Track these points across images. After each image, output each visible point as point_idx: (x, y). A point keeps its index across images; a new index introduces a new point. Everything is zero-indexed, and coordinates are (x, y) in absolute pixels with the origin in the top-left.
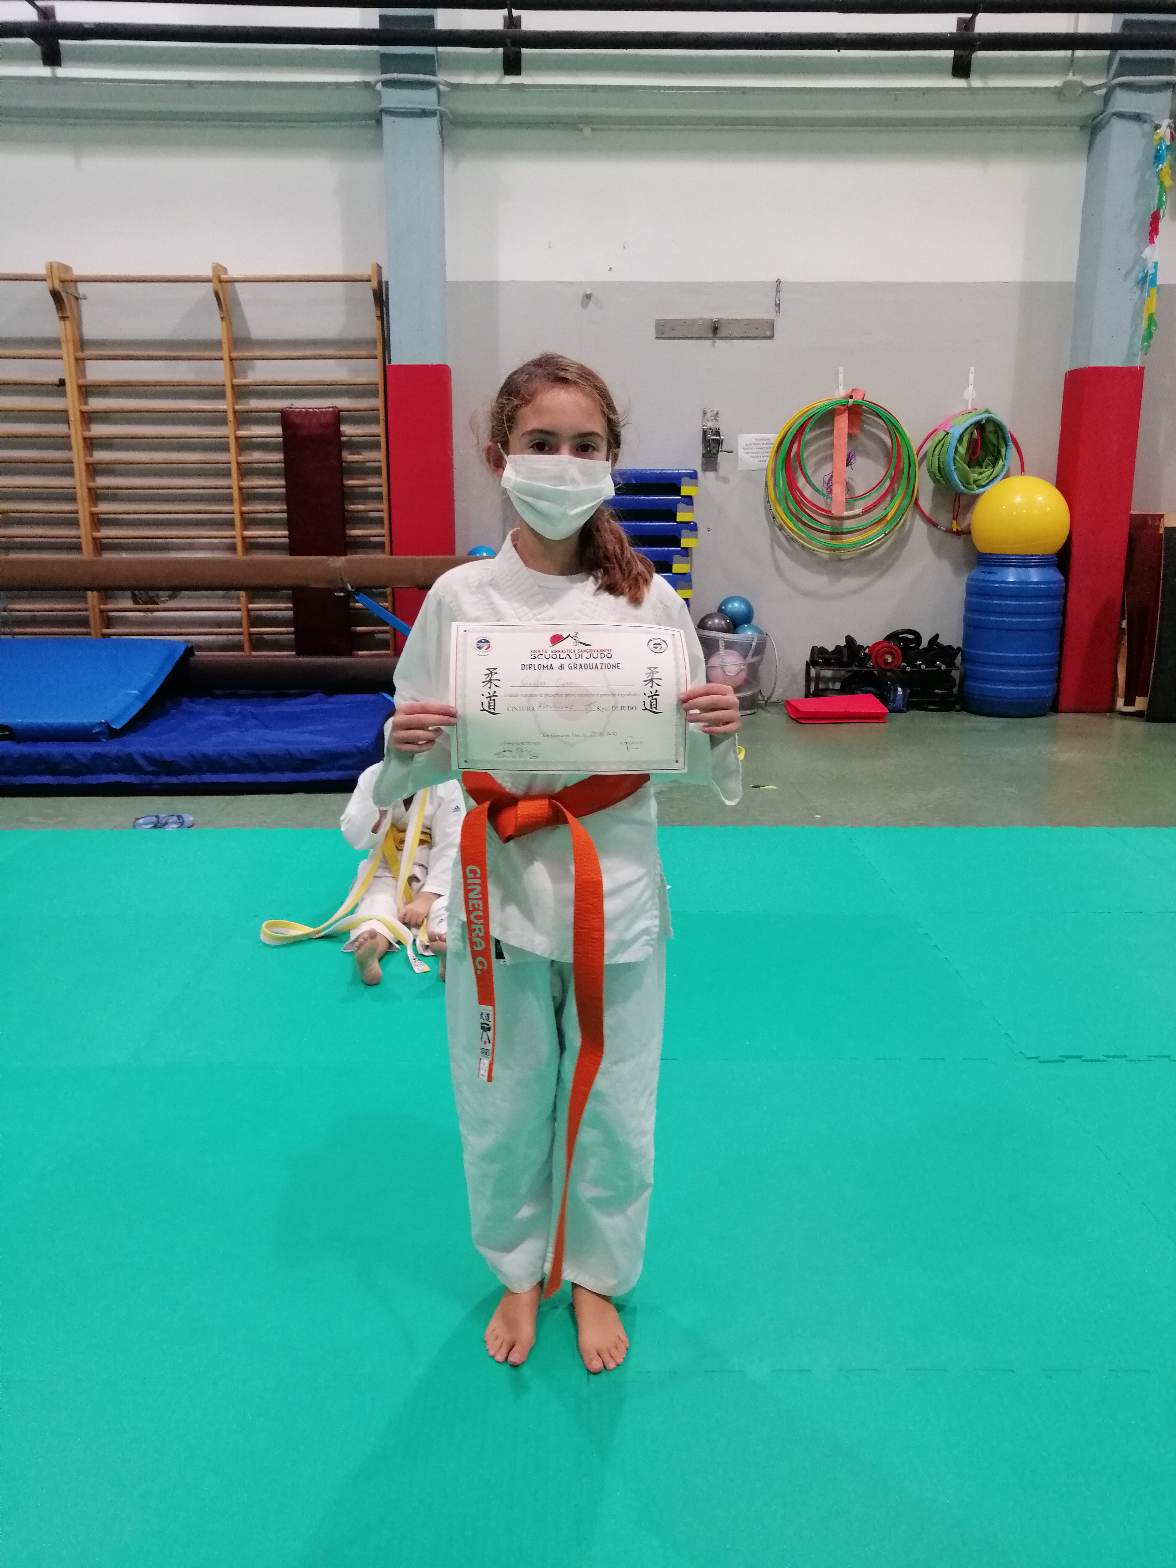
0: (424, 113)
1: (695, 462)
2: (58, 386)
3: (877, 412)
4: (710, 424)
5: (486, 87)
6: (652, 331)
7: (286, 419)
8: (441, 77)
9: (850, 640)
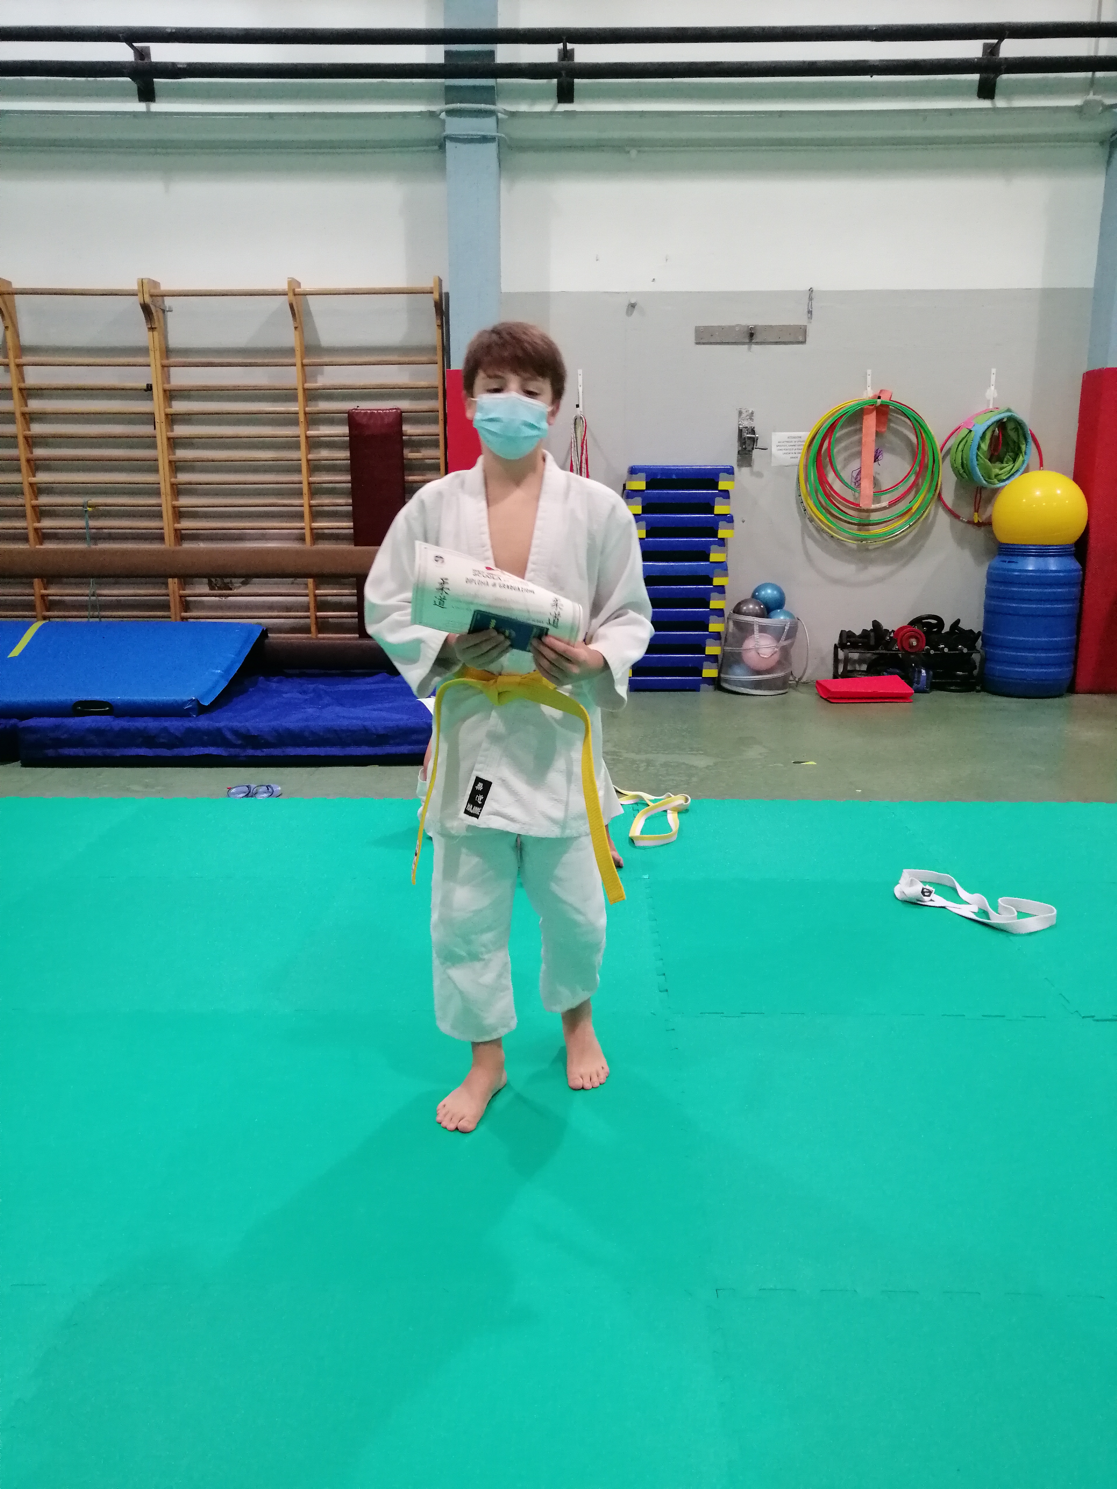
0: (485, 139)
1: (731, 459)
2: (146, 390)
3: (904, 412)
4: (746, 423)
5: (541, 115)
6: (692, 338)
7: (352, 419)
8: (501, 106)
9: (876, 624)
